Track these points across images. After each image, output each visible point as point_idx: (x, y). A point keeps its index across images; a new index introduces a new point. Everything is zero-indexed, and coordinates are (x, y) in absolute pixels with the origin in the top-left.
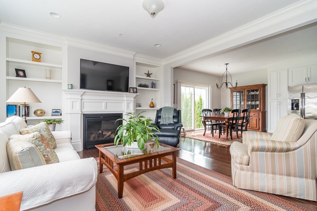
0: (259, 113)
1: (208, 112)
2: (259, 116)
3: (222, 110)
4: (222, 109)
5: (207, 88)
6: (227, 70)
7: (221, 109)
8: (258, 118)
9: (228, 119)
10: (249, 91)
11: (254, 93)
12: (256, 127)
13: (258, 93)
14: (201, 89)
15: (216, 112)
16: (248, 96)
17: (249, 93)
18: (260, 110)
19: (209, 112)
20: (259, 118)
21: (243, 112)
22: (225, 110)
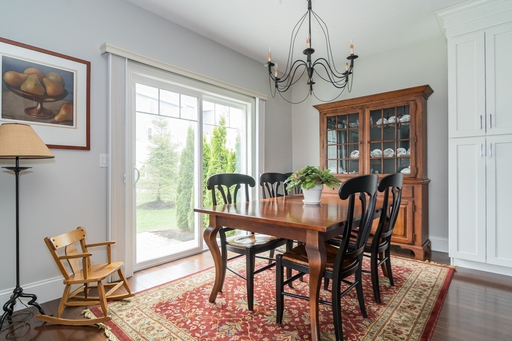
0: (413, 187)
1: (238, 188)
2: (413, 196)
3: (292, 178)
4: (294, 176)
5: (249, 105)
6: (310, 8)
7: (290, 174)
8: (410, 203)
9: (320, 233)
10: (375, 115)
11: (392, 120)
12: (405, 235)
13: (406, 118)
14: (230, 105)
15: (272, 183)
16: (374, 130)
17: (375, 120)
18: (415, 177)
19: (243, 186)
20: (414, 202)
21: (380, 189)
22: (303, 180)
